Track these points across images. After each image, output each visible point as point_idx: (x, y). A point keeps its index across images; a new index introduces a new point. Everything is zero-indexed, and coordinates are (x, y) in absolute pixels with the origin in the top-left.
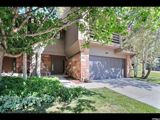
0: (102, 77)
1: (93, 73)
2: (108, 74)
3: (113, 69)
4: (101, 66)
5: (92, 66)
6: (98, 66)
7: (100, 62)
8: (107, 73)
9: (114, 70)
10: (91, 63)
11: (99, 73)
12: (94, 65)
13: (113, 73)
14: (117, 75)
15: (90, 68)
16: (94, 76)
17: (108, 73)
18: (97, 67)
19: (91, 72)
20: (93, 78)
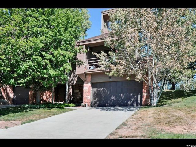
0: (106, 104)
1: (97, 100)
2: (114, 101)
3: (121, 95)
4: (107, 91)
5: (96, 92)
6: (102, 92)
7: (105, 88)
8: (113, 99)
9: (124, 96)
10: (95, 90)
11: (104, 99)
12: (98, 91)
13: (122, 100)
14: (129, 102)
15: (94, 95)
16: (98, 103)
17: (115, 99)
18: (102, 94)
19: (95, 99)
20: (97, 104)
